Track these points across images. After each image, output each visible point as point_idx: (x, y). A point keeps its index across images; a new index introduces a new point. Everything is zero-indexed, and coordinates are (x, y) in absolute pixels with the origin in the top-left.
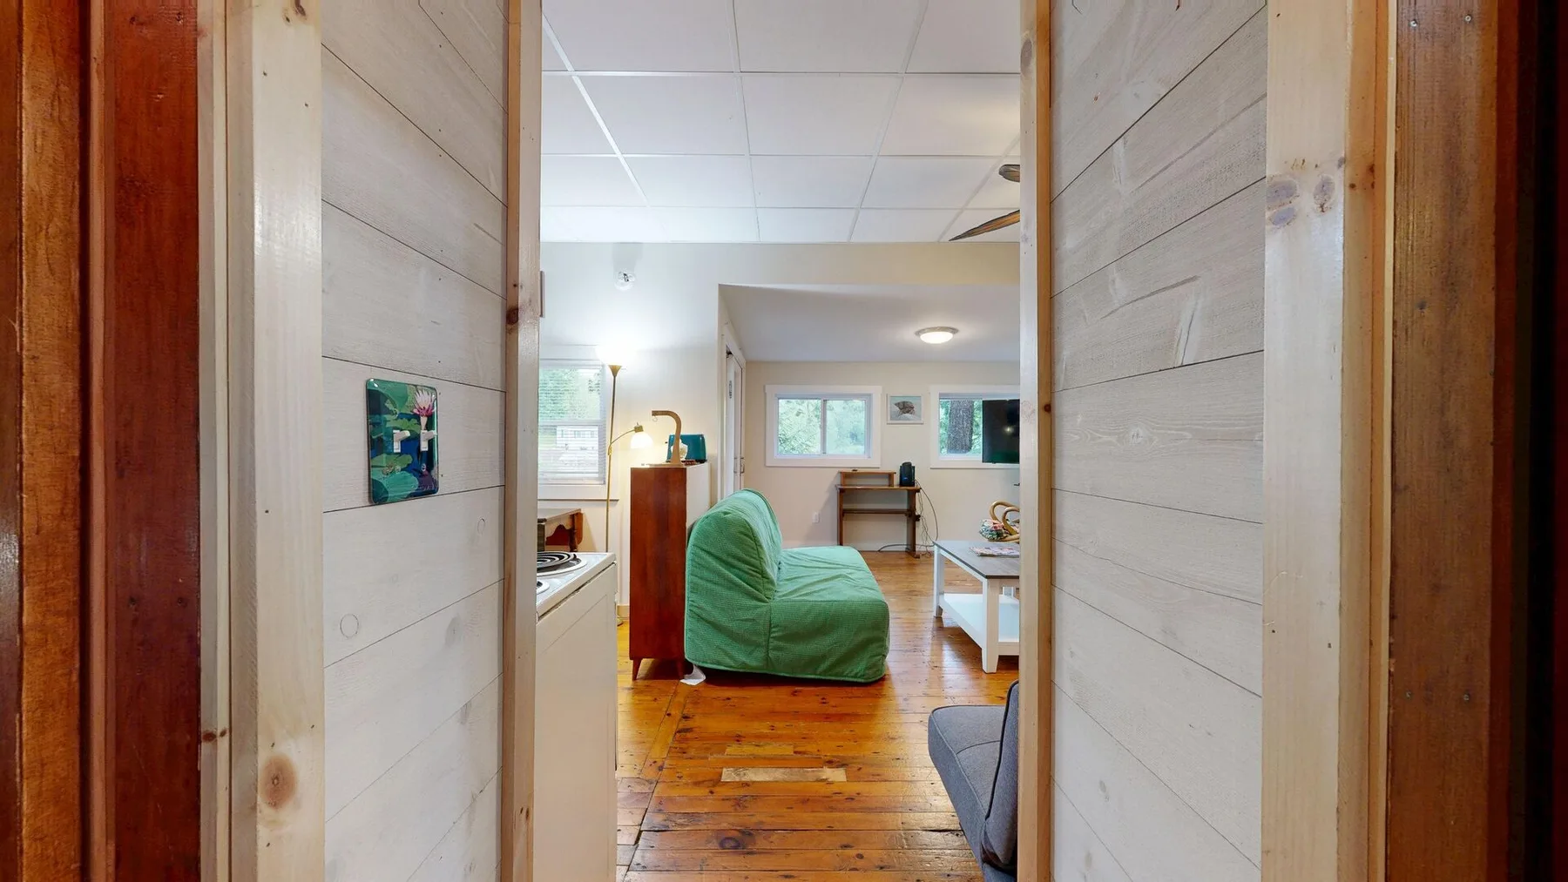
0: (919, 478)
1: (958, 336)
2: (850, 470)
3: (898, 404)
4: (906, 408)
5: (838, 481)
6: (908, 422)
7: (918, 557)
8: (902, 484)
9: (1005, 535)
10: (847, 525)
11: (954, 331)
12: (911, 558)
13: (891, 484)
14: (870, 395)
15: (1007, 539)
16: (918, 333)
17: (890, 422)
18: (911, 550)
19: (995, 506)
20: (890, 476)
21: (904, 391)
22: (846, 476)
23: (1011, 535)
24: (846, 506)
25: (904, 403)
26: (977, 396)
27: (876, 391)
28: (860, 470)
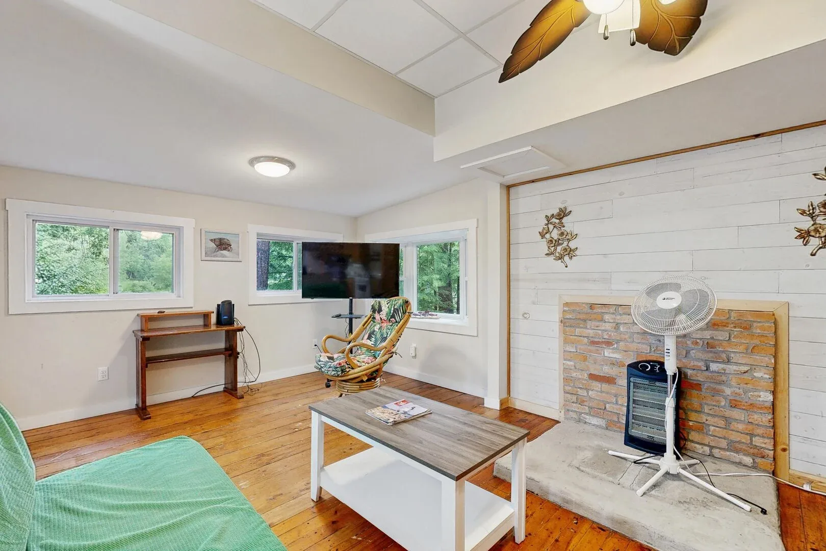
0: (240, 316)
1: (295, 171)
2: (155, 312)
3: (213, 241)
4: (222, 245)
5: (138, 326)
6: (224, 259)
7: (242, 397)
8: (219, 322)
9: (347, 370)
10: (152, 375)
11: (292, 165)
12: (234, 400)
13: (206, 325)
14: (179, 229)
15: (350, 373)
16: (253, 161)
17: (204, 258)
18: (231, 389)
19: (326, 340)
20: (206, 316)
21: (222, 227)
22: (147, 319)
23: (353, 369)
24: (149, 354)
25: (220, 239)
26: (298, 238)
27: (188, 225)
28: (167, 312)
